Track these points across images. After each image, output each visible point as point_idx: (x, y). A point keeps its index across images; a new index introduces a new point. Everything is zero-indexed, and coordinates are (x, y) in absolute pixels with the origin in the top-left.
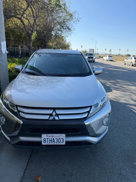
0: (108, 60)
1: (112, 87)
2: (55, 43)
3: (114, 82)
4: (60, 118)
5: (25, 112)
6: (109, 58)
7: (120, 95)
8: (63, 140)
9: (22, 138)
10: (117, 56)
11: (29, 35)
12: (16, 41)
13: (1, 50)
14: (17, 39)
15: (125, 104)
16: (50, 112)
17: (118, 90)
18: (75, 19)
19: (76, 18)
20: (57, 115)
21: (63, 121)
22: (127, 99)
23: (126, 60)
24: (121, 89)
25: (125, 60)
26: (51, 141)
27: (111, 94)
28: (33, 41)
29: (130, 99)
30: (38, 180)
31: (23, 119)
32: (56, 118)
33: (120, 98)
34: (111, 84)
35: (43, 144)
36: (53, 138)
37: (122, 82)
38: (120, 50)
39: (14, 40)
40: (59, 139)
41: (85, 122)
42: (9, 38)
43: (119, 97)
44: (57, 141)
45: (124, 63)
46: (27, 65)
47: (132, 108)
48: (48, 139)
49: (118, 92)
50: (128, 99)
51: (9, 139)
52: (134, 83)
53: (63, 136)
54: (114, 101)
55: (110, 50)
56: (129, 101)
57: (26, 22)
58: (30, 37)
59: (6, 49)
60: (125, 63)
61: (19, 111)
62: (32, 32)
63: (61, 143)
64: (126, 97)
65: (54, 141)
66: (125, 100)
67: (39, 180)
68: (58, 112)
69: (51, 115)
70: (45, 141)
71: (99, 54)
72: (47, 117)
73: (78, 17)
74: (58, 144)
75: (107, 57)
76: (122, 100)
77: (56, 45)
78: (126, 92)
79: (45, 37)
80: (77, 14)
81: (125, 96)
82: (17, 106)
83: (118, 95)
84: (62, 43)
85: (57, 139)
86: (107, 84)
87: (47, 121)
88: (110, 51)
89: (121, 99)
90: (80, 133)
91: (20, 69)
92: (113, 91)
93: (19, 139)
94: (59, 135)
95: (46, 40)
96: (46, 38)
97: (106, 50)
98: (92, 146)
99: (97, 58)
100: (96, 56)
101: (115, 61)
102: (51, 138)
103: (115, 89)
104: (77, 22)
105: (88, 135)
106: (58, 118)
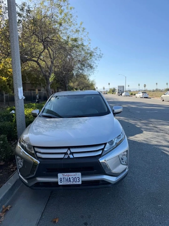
0: (142, 98)
1: (143, 128)
2: (77, 83)
3: (146, 122)
4: (75, 156)
5: (42, 152)
6: (143, 94)
7: (151, 136)
8: (79, 180)
9: (40, 179)
10: (154, 91)
11: (47, 78)
12: (32, 84)
13: (18, 96)
14: (34, 82)
15: (156, 145)
16: (65, 151)
17: (150, 131)
18: (97, 56)
19: (99, 54)
20: (72, 153)
21: (77, 159)
22: (159, 140)
23: (164, 95)
24: (154, 129)
25: (162, 96)
26: (67, 180)
27: (142, 136)
28: (51, 83)
29: (164, 141)
30: (56, 221)
31: (39, 159)
32: (71, 156)
34: (143, 124)
35: (60, 184)
36: (69, 177)
37: (156, 121)
38: (157, 84)
39: (31, 83)
40: (75, 178)
41: (99, 159)
42: (25, 81)
43: (151, 138)
44: (73, 180)
45: (162, 100)
46: (44, 109)
47: (164, 150)
48: (64, 178)
49: (150, 133)
50: (162, 140)
51: (26, 181)
53: (79, 175)
54: (144, 143)
55: (145, 85)
56: (161, 143)
57: (43, 64)
59: (23, 94)
60: (163, 99)
61: (36, 152)
62: (50, 74)
63: (77, 182)
64: (159, 138)
65: (70, 181)
66: (156, 142)
67: (57, 222)
69: (66, 153)
70: (61, 180)
71: (131, 91)
72: (62, 156)
73: (100, 53)
74: (74, 183)
75: (140, 93)
76: (153, 142)
77: (78, 85)
78: (159, 132)
79: (64, 77)
80: (99, 50)
81: (157, 137)
82: (34, 147)
83: (150, 137)
84: (85, 82)
85: (72, 179)
86: (138, 125)
87: (62, 160)
88: (145, 87)
90: (95, 171)
91: (37, 113)
92: (145, 132)
93: (36, 180)
94: (75, 174)
95: (65, 80)
96: (66, 79)
97: (139, 85)
98: (110, 185)
99: (129, 96)
100: (127, 94)
101: (150, 98)
102: (67, 177)
103: (147, 130)
104: (100, 59)
105: (104, 173)
106: (73, 156)
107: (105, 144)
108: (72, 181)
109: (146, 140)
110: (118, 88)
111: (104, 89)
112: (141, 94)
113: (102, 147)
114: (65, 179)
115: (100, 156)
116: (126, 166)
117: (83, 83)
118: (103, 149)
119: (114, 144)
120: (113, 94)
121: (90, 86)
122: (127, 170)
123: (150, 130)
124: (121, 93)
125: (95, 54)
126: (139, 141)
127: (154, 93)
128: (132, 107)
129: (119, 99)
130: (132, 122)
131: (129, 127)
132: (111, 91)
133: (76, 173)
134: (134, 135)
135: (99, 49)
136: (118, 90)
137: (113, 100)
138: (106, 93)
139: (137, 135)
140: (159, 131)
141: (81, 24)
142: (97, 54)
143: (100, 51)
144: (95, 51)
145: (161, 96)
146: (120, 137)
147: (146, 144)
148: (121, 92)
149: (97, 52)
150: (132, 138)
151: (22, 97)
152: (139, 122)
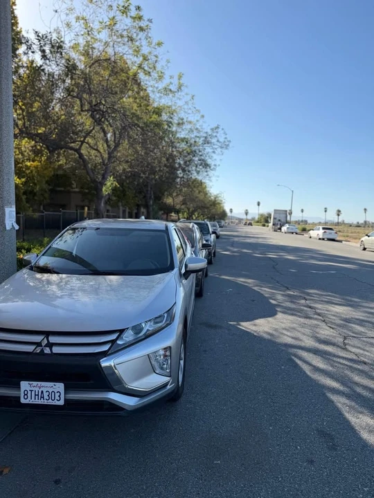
0: (323, 239)
2: (181, 198)
3: (295, 294)
4: (54, 352)
6: (325, 232)
7: (288, 325)
8: (59, 396)
10: (360, 226)
11: (97, 187)
12: (84, 194)
13: (4, 224)
14: (86, 191)
16: (38, 339)
17: (292, 315)
18: (218, 144)
19: (222, 140)
20: (50, 345)
21: (58, 356)
22: (299, 335)
23: (367, 237)
24: (303, 310)
25: (363, 239)
26: (38, 395)
27: (269, 322)
30: (3, 471)
32: (47, 351)
33: (285, 332)
34: (286, 298)
35: (23, 401)
36: (41, 389)
37: (318, 295)
38: (365, 210)
40: (53, 393)
41: (101, 360)
42: (69, 188)
43: (284, 329)
44: (48, 396)
45: (362, 247)
48: (31, 391)
49: (290, 318)
50: (304, 334)
52: (349, 298)
53: (60, 387)
54: (263, 338)
55: (339, 211)
56: (301, 340)
58: (99, 190)
60: (364, 245)
62: (104, 178)
63: (55, 400)
64: (302, 330)
65: (43, 397)
66: (293, 338)
67: (4, 473)
68: (53, 339)
69: (39, 344)
70: (27, 395)
71: (309, 222)
72: (30, 348)
73: (226, 138)
74: (51, 402)
75: (319, 229)
76: (285, 337)
77: (184, 203)
78: (310, 318)
80: (223, 131)
81: (300, 329)
83: (283, 325)
85: (48, 393)
86: (275, 300)
87: (30, 356)
88: (338, 215)
89: (285, 335)
90: (91, 382)
92: (280, 315)
94: (52, 384)
96: (149, 189)
97: (326, 211)
99: (296, 234)
100: (292, 229)
101: (341, 241)
102: (37, 389)
103: (287, 311)
104: (224, 150)
105: (109, 388)
106: (51, 350)
107: (121, 331)
108: (46, 397)
109: (271, 331)
110: (275, 213)
111: (246, 213)
112: (321, 231)
113: (114, 337)
114: (33, 393)
115: (104, 354)
116: (166, 379)
117: (193, 200)
118: (113, 342)
119: (141, 334)
120: (264, 225)
121: (208, 205)
122: (168, 387)
123: (291, 312)
124: (279, 227)
125: (214, 140)
126: (256, 332)
127: (357, 231)
128: (288, 259)
129: (271, 239)
130: (266, 291)
131: (253, 301)
132: (263, 220)
133: (55, 384)
134: (252, 320)
135: (223, 129)
136: (274, 218)
137: (256, 240)
138: (250, 224)
139: (257, 321)
140: (312, 316)
141: (180, 77)
142: (218, 141)
143: (225, 134)
144: (215, 134)
145: (360, 239)
146: (158, 320)
147: (268, 340)
148: (279, 223)
149: (218, 135)
150: (246, 326)
151: (13, 226)
152: (281, 293)
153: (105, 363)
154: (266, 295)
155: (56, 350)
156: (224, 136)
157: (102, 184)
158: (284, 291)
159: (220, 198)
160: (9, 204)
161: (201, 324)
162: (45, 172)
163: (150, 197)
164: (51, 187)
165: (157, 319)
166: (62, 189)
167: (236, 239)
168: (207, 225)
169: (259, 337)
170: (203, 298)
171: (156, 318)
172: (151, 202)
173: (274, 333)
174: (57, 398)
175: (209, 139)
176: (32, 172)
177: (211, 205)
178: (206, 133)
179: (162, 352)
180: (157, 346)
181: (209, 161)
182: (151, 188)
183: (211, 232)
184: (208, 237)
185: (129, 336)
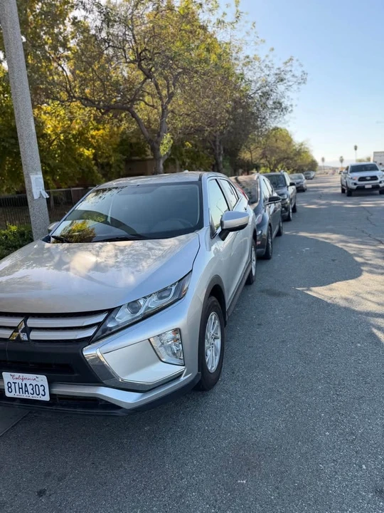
1: (371, 265)
2: (260, 151)
4: (31, 338)
8: (44, 390)
11: (154, 146)
13: (32, 193)
15: (368, 314)
18: (295, 79)
19: (298, 74)
20: (28, 330)
21: (36, 343)
26: (22, 388)
27: (349, 285)
28: (166, 157)
32: (24, 337)
33: (369, 297)
35: (8, 394)
36: (24, 382)
40: (37, 387)
41: (84, 349)
44: (32, 389)
48: (15, 383)
49: (379, 277)
53: (42, 380)
58: (155, 150)
59: (42, 187)
62: (160, 135)
63: (40, 395)
65: (27, 391)
69: (15, 329)
70: (11, 387)
72: (7, 334)
74: (35, 397)
76: (369, 304)
80: (297, 63)
83: (368, 289)
84: (277, 148)
85: (31, 387)
86: (362, 257)
87: (6, 343)
90: (76, 375)
92: (365, 276)
94: (33, 376)
98: (119, 412)
102: (20, 381)
103: (376, 270)
104: (301, 86)
105: (98, 382)
106: (28, 336)
107: (111, 311)
108: (30, 391)
109: (350, 297)
110: (375, 156)
111: (342, 161)
113: (100, 318)
114: (17, 385)
115: (89, 341)
117: (273, 152)
118: (99, 324)
119: (138, 314)
121: (292, 155)
122: (182, 378)
125: (288, 76)
126: (330, 299)
130: (352, 247)
131: (333, 260)
133: (37, 376)
134: (329, 284)
135: (297, 60)
139: (334, 285)
141: (237, 3)
142: (293, 76)
143: (301, 65)
144: (288, 69)
147: (345, 308)
149: (293, 69)
150: (319, 292)
151: (41, 194)
152: (372, 248)
153: (89, 352)
154: (352, 252)
155: (35, 335)
156: (301, 69)
157: (159, 143)
158: (375, 246)
159: (306, 146)
160: (35, 170)
161: (263, 291)
162: (112, 139)
163: (220, 153)
164: (125, 157)
165: (161, 294)
166: (137, 158)
167: (326, 191)
168: (283, 176)
169: (334, 305)
170: (271, 260)
171: (160, 292)
172: (221, 159)
173: (355, 298)
174: (42, 392)
175: (283, 76)
176: (97, 141)
177: (295, 155)
178: (279, 69)
179: (170, 335)
180: (162, 328)
181: (286, 103)
182: (220, 143)
183: (288, 184)
184: (284, 190)
185: (123, 316)
